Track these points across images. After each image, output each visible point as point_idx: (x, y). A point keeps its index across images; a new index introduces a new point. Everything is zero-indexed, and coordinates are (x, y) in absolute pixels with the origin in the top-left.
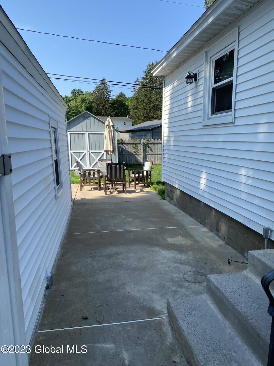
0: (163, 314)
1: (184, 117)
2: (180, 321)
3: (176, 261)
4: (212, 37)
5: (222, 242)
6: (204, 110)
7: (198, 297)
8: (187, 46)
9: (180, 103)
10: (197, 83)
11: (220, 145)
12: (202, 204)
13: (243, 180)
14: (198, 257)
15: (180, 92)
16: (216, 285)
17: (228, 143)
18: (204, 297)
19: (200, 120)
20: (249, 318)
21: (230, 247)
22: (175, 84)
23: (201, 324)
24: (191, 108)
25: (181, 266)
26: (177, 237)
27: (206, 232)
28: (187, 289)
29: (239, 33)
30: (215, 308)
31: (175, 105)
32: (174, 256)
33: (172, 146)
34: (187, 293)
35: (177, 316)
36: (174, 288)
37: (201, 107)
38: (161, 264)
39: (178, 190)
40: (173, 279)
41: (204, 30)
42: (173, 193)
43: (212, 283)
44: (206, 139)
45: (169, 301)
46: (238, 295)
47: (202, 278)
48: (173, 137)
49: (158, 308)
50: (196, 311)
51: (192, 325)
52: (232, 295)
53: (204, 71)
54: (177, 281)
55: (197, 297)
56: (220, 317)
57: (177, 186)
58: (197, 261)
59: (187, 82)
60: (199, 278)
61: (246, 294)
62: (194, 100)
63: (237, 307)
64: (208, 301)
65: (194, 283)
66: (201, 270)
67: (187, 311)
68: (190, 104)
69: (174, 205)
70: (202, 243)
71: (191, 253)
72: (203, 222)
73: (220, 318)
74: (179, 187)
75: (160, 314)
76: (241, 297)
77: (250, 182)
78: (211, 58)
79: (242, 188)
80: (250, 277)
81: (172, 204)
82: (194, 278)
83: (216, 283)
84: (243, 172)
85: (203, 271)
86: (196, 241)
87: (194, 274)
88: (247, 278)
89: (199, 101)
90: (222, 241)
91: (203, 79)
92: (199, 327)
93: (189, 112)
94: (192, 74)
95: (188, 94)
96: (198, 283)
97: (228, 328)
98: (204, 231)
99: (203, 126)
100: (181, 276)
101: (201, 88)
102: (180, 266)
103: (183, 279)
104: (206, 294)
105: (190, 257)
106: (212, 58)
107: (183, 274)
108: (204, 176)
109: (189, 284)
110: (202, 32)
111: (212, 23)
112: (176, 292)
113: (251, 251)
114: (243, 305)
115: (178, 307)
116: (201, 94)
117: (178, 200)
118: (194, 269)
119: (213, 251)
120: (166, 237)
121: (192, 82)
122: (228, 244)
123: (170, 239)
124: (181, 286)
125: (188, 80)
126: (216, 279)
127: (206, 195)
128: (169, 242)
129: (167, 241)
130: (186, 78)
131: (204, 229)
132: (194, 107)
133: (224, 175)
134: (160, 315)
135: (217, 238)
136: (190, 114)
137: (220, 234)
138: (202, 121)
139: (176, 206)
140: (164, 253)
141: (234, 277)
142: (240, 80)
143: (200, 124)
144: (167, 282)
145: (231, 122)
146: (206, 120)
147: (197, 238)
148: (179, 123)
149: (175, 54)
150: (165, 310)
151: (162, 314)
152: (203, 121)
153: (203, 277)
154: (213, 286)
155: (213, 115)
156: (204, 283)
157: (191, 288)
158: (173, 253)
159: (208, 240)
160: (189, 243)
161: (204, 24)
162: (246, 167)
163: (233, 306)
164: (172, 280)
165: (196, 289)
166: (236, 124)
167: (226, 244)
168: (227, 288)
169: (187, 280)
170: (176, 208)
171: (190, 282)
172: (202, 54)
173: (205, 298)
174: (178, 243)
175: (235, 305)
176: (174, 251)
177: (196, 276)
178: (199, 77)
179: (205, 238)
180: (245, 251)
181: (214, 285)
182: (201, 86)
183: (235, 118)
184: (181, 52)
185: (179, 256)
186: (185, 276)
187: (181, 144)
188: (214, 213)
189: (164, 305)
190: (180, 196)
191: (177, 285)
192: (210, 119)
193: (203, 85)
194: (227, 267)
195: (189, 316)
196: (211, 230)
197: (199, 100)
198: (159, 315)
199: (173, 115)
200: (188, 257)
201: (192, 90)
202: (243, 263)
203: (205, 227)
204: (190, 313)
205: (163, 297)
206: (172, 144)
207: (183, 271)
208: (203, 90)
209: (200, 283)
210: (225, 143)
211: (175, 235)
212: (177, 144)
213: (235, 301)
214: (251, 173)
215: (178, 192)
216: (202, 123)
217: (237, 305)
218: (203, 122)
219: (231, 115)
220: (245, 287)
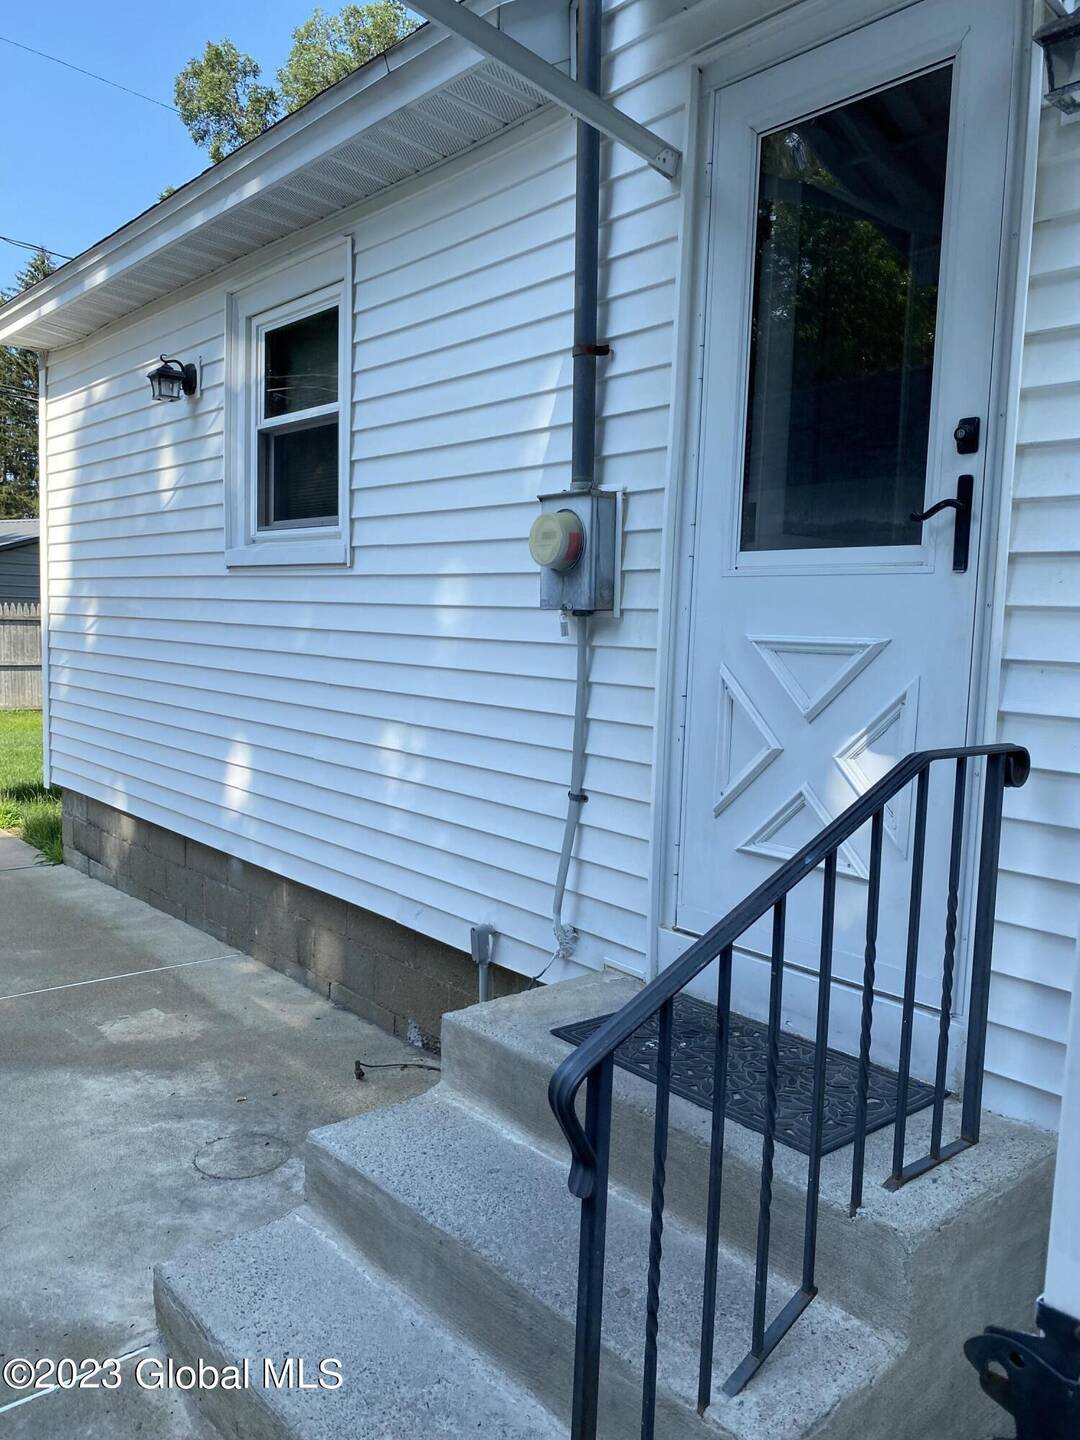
0: (135, 1338)
1: (140, 525)
2: (222, 1337)
3: (155, 1111)
4: (257, 248)
5: (321, 1006)
6: (229, 504)
7: (279, 1226)
8: (157, 258)
9: (121, 469)
10: (195, 404)
11: (300, 643)
12: (236, 866)
13: (393, 767)
14: (240, 1076)
15: (121, 427)
16: (343, 1159)
17: (332, 636)
18: (298, 1219)
19: (218, 542)
20: (474, 1246)
21: (352, 1018)
22: (99, 392)
23: (306, 1322)
24: (172, 492)
25: (179, 1126)
26: (144, 1014)
27: (258, 975)
28: (219, 1208)
29: (354, 256)
30: (346, 1249)
31: (99, 474)
32: (140, 1092)
33: (90, 640)
34: (223, 1227)
35: (208, 1322)
36: (165, 1221)
37: (216, 495)
38: (92, 1134)
39: (125, 819)
40: (152, 1185)
41: (225, 218)
42: (103, 830)
43: (328, 1156)
44: (240, 615)
45: (163, 1271)
46: (427, 1176)
47: (269, 1152)
48: (94, 600)
49: (111, 1319)
50: (280, 1279)
51: (274, 1338)
52: (409, 1181)
53: (224, 363)
54: (171, 1190)
55: (273, 1228)
56: (369, 1275)
57: (120, 804)
58: (240, 1095)
59: (157, 393)
60: (260, 1155)
61: (452, 1167)
62: (185, 465)
63: (430, 1220)
64: (318, 1232)
65: (243, 1182)
66: (260, 1123)
67: (244, 1289)
68: (167, 479)
69: (107, 882)
70: (249, 1021)
71: (209, 1065)
72: (240, 940)
73: (368, 1278)
74: (130, 805)
75: (122, 1340)
76: (436, 1181)
77: (418, 774)
78: (249, 319)
79: (390, 794)
80: (455, 1107)
81: (97, 878)
82: (237, 1162)
83: (344, 1155)
84: (392, 738)
85: (269, 1128)
86: (225, 1016)
87: (236, 1144)
88: (444, 1113)
89: (207, 471)
90: (322, 999)
91: (222, 389)
92: (299, 1337)
93: (166, 509)
94: (176, 368)
95: (158, 439)
96: (257, 1178)
97: (404, 1306)
98: (247, 974)
99: (229, 567)
100: (186, 1164)
101: (217, 423)
102: (173, 1125)
103: (198, 1175)
104: (304, 1206)
105: (208, 1084)
106: (255, 322)
107: (191, 1155)
108: (240, 756)
109: (222, 1190)
110: (218, 223)
111: (256, 201)
112: (173, 1232)
113: (450, 1014)
114: (449, 1206)
115: (206, 1285)
116: (215, 445)
117: (127, 861)
118: (232, 1128)
119: (292, 1042)
120: (94, 1020)
121: (175, 395)
122: (343, 1006)
123: (116, 1025)
124: (192, 1206)
125: (160, 384)
126: (342, 1137)
127: (251, 831)
128: (113, 1039)
129: (101, 1036)
130: (152, 377)
131: (249, 966)
132: (188, 490)
133: (320, 751)
134: (124, 1345)
135: (304, 992)
136: (167, 514)
137: (311, 975)
138: (223, 549)
139: (117, 888)
140: (96, 1086)
141: (402, 1120)
142: (366, 417)
143: (215, 557)
144: (127, 1202)
145: (342, 561)
146: (241, 546)
147: (224, 1006)
148: (122, 549)
149: (100, 277)
150: (141, 1317)
151: (131, 1338)
152: (230, 547)
153: (272, 1150)
154: (335, 1169)
155: (264, 527)
156: (280, 1172)
157: (234, 1203)
158: (137, 1080)
159: (268, 1005)
160: (197, 1029)
161: (226, 195)
162: (402, 723)
163: (417, 1222)
164: (150, 1190)
165: (253, 1202)
166: (357, 571)
167: (338, 1008)
168: (384, 1161)
169: (211, 1176)
170: (117, 894)
171: (225, 1179)
172: (214, 299)
173: (305, 1223)
174: (153, 1036)
175: (424, 1213)
176: (138, 1074)
177: (245, 1152)
178: (205, 381)
179: (257, 1000)
180: (409, 1021)
181: (338, 1162)
182: (214, 414)
183: (353, 548)
184: (130, 274)
185: (162, 1087)
186: (201, 1162)
187: (133, 630)
188: (285, 896)
189: (130, 1300)
190: (134, 843)
191: (177, 1204)
192: (254, 542)
193: (223, 412)
194: (357, 1094)
195: (256, 1306)
196: (275, 966)
197: (209, 467)
198: (120, 1347)
199: (91, 513)
200: (203, 1085)
201: (177, 424)
202: (406, 1066)
203: (252, 955)
204: (256, 1294)
205: (120, 1269)
206: (92, 626)
207: (192, 1145)
208: (221, 433)
209: (265, 1173)
210: (318, 635)
211: (133, 1007)
212: (114, 628)
213: (420, 1199)
214: (418, 743)
215: (127, 828)
216: (226, 554)
217: (432, 1213)
218: (227, 552)
219: (338, 536)
220: (443, 1144)
